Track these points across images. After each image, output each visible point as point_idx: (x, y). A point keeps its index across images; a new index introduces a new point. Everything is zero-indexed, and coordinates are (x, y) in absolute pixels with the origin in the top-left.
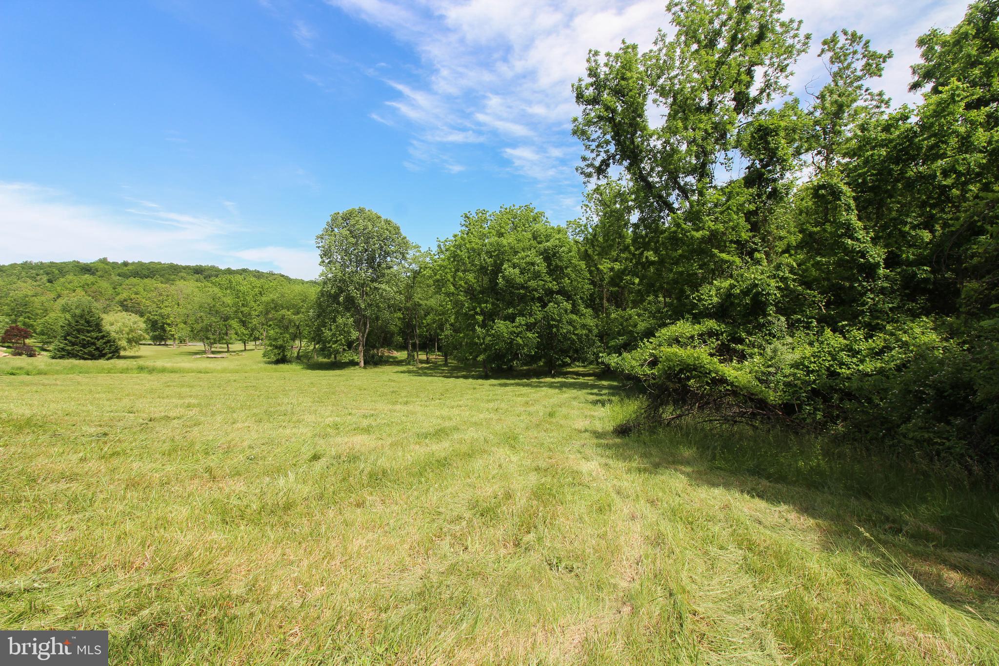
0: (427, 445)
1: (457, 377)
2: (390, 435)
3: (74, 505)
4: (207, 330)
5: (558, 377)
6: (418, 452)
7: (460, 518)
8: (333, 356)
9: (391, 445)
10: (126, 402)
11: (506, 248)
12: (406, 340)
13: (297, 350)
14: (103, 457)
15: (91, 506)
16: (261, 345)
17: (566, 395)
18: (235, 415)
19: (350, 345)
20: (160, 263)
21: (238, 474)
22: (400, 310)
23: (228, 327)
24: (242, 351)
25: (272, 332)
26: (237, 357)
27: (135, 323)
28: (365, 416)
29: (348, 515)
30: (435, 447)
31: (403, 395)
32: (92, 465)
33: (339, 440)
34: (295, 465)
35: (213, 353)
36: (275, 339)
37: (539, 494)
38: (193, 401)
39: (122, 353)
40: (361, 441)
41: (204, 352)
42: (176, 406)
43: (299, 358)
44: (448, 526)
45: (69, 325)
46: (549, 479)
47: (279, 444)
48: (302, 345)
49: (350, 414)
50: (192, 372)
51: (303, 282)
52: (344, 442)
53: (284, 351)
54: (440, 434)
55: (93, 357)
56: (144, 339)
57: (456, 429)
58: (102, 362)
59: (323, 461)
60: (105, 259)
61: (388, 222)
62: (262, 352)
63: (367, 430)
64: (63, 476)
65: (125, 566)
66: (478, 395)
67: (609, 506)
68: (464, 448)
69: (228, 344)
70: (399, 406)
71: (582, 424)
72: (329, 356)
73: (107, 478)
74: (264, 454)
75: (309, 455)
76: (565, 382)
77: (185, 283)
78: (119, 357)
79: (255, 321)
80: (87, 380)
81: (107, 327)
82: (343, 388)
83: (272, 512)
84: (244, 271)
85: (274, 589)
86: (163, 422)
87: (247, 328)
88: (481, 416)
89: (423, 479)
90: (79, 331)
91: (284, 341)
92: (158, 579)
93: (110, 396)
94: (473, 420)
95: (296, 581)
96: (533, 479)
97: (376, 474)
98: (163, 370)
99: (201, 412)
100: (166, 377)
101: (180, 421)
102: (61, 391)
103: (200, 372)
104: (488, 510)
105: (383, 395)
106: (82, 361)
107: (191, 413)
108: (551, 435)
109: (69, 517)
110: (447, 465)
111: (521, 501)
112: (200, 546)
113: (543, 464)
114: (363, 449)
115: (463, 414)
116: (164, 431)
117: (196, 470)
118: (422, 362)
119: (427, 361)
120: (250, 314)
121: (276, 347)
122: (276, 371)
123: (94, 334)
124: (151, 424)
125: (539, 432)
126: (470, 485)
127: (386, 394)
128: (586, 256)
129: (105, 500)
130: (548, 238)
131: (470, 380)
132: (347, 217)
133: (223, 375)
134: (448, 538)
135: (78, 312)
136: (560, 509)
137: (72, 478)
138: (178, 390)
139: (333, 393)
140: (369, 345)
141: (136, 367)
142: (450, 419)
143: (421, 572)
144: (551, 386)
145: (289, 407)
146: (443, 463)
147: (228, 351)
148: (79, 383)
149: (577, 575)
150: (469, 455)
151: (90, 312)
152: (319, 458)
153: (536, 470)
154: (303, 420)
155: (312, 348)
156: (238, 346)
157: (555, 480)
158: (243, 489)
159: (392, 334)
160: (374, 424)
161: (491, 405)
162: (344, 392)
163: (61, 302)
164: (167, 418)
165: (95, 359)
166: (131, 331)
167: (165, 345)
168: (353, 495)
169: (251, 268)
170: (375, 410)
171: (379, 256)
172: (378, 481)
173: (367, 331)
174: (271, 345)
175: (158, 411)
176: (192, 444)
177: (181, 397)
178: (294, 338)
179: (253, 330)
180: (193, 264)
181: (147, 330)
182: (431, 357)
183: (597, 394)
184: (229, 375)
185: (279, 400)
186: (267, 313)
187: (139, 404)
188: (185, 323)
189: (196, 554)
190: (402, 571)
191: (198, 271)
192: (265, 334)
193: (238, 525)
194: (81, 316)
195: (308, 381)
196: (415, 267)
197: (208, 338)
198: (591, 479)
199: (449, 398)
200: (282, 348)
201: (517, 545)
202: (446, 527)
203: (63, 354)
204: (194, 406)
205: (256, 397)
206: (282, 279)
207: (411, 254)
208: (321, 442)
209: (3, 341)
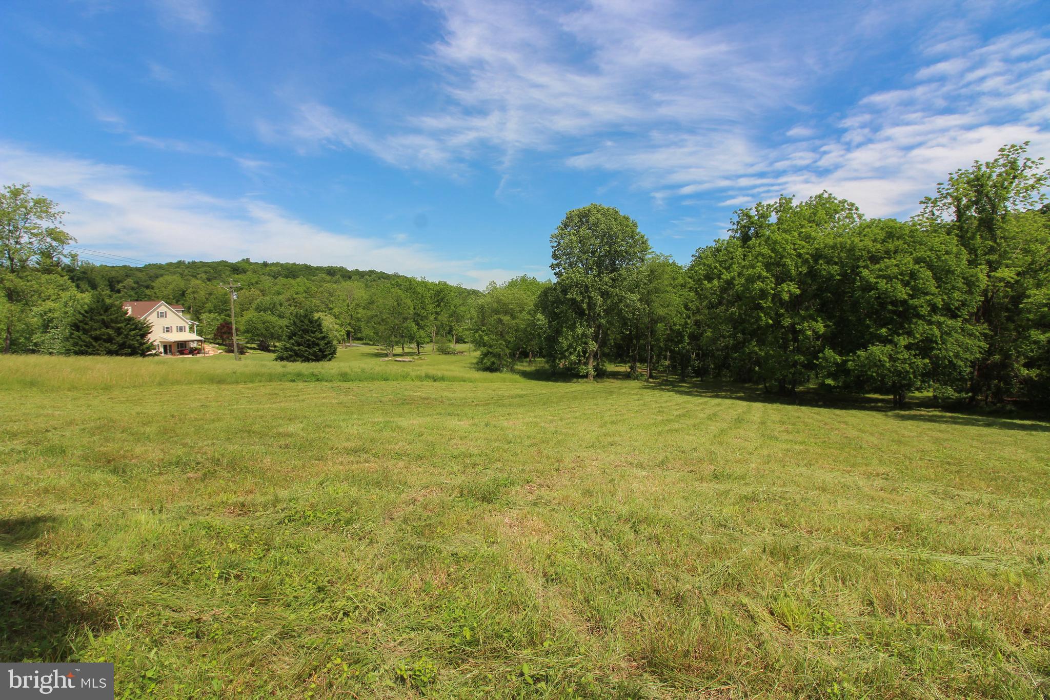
45: (295, 324)
60: (248, 259)
90: (306, 331)
123: (317, 335)
151: (311, 312)
191: (332, 272)
194: (305, 316)
209: (215, 339)
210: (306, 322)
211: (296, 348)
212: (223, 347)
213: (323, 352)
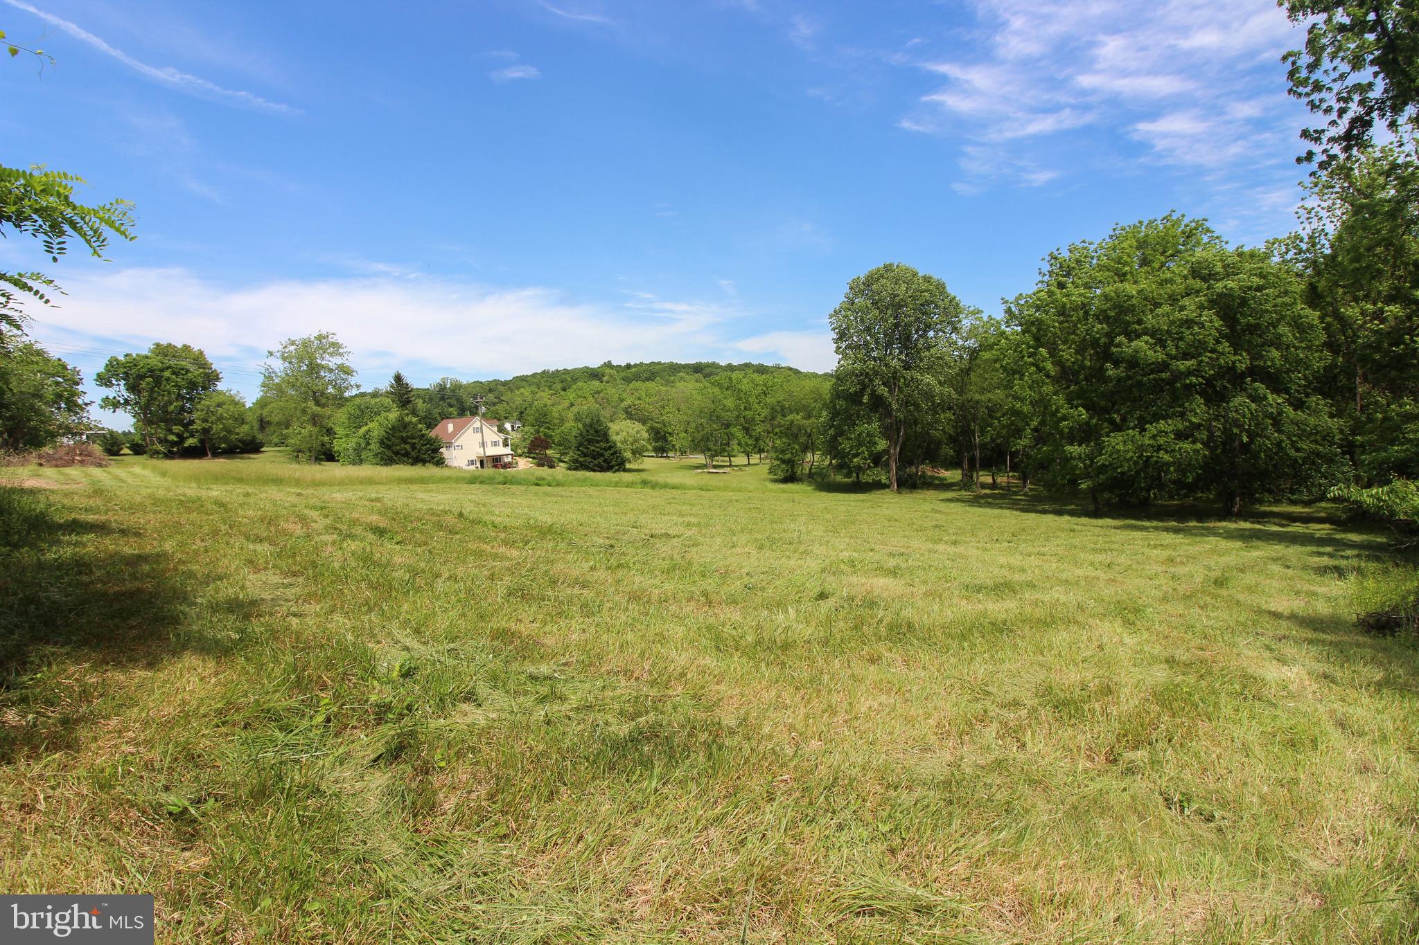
0: (979, 601)
1: (1044, 512)
2: (925, 582)
3: (587, 610)
4: (708, 440)
5: (1246, 521)
6: (965, 608)
7: (1016, 704)
8: (854, 475)
9: (926, 594)
10: (631, 517)
11: (1134, 301)
12: (959, 453)
13: (809, 465)
14: (610, 568)
15: (599, 612)
16: (766, 458)
17: (1256, 553)
18: (735, 538)
19: (877, 460)
20: (659, 363)
21: (735, 602)
22: (950, 409)
23: (730, 436)
24: (745, 466)
25: (778, 442)
26: (740, 473)
27: (638, 432)
28: (892, 555)
29: (858, 668)
30: (990, 606)
31: (951, 531)
32: (601, 574)
33: (854, 579)
34: (798, 601)
35: (715, 467)
36: (783, 452)
37: (1164, 698)
38: (693, 520)
39: (628, 466)
40: (882, 585)
41: (705, 466)
42: (676, 524)
43: (811, 475)
44: (997, 710)
45: (581, 435)
46: (1192, 679)
47: (780, 575)
48: (816, 459)
49: (872, 550)
50: (694, 489)
51: (815, 376)
52: (859, 583)
53: (793, 466)
54: (1002, 588)
55: (602, 470)
56: (647, 450)
57: (1032, 586)
58: (608, 476)
59: (831, 602)
60: (609, 362)
61: (927, 279)
62: (768, 467)
63: (893, 572)
64: (576, 582)
65: (627, 673)
66: (1077, 542)
67: (1314, 741)
68: (1039, 613)
69: (730, 457)
70: (944, 546)
71: (1285, 604)
72: (848, 475)
73: (613, 588)
74: (764, 584)
75: (817, 590)
76: (1259, 530)
77: (685, 384)
78: (625, 470)
79: (759, 429)
80: (597, 493)
81: (614, 438)
82: (866, 517)
83: (768, 648)
84: (747, 365)
85: (766, 730)
86: (664, 539)
87: (751, 436)
88: (1079, 572)
89: (966, 644)
90: (590, 441)
91: (792, 454)
92: (654, 692)
93: (617, 510)
94: (1064, 576)
95: (791, 728)
96: (1160, 675)
97: (900, 626)
98: (665, 486)
99: (700, 532)
100: (668, 494)
101: (679, 540)
102: (576, 503)
103: (702, 489)
104: (1066, 703)
105: (922, 529)
106: (592, 473)
107: (691, 533)
108: (1212, 615)
109: (582, 619)
110: (1006, 631)
111: (1128, 702)
112: (693, 668)
113: (1181, 655)
114: (885, 595)
115: (1046, 565)
116: (664, 548)
117: (693, 592)
118: (984, 486)
119: (994, 486)
120: (753, 420)
121: (783, 461)
122: (784, 491)
123: (603, 445)
124: (652, 540)
125: (1188, 608)
126: (1043, 666)
127: (925, 529)
128: (1314, 297)
129: (611, 609)
130: (1230, 270)
131: (1067, 518)
132: (870, 281)
133: (725, 494)
134: (995, 725)
135: (588, 421)
136: (1204, 727)
137: (585, 585)
138: (679, 507)
139: (853, 523)
140: (906, 460)
141: (639, 481)
142: (1024, 571)
143: (949, 758)
144: (1230, 535)
145: (796, 535)
146: (1000, 628)
147: (730, 466)
148: (590, 496)
149: (1220, 830)
150: (1047, 623)
151: (598, 421)
152: (827, 598)
153: (1167, 661)
154: (812, 551)
155: (827, 463)
156: (741, 460)
157: (1203, 683)
158: (739, 618)
159: (939, 444)
160: (903, 565)
161: (1101, 557)
162: (867, 522)
163: (574, 409)
164: (667, 535)
165: (605, 471)
166: (635, 441)
167: (667, 457)
168: (866, 648)
169: (755, 362)
170: (908, 548)
171: (917, 332)
172: (901, 636)
173: (901, 440)
174: (777, 459)
175: (659, 527)
176: (690, 563)
177: (681, 515)
178: (805, 449)
179: (757, 440)
180: (692, 361)
181: (649, 439)
182: (999, 480)
183: (1331, 555)
184: (731, 493)
185: (785, 526)
186: (773, 418)
187: (642, 520)
188: (686, 431)
189: (689, 676)
190: (924, 750)
191: (697, 369)
192: (771, 444)
193: (731, 656)
194: (591, 426)
195: (821, 506)
196: (972, 343)
197: (709, 450)
198: (1285, 693)
199: (1025, 541)
200: (790, 463)
201: (1113, 760)
202: (994, 711)
203: (577, 466)
204: (694, 525)
205: (759, 520)
206: (790, 373)
207: (966, 323)
208: (830, 579)
209: (530, 452)
210: (592, 432)
211: (582, 459)
212: (535, 461)
213: (608, 463)
